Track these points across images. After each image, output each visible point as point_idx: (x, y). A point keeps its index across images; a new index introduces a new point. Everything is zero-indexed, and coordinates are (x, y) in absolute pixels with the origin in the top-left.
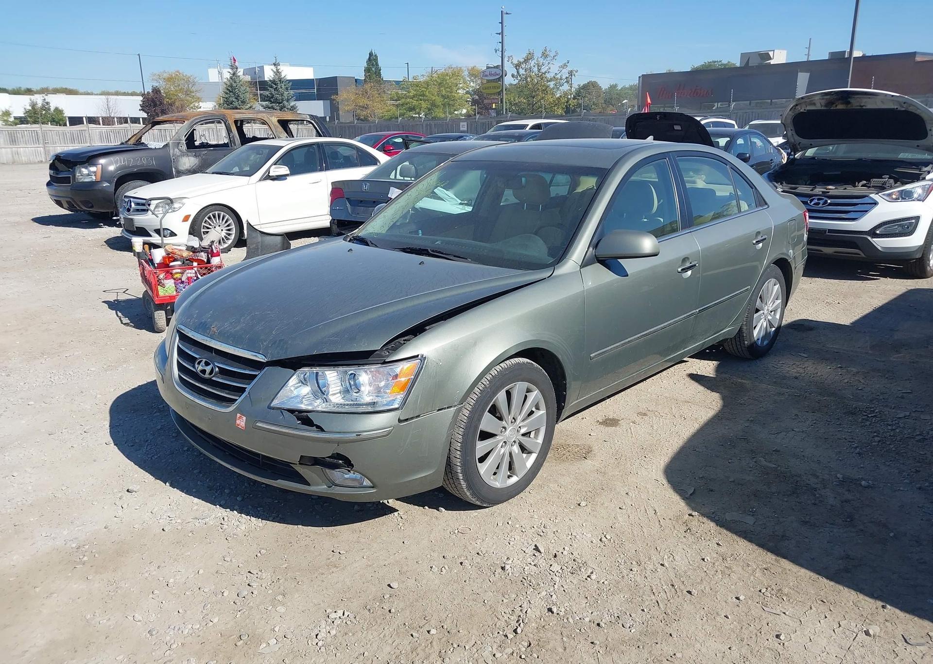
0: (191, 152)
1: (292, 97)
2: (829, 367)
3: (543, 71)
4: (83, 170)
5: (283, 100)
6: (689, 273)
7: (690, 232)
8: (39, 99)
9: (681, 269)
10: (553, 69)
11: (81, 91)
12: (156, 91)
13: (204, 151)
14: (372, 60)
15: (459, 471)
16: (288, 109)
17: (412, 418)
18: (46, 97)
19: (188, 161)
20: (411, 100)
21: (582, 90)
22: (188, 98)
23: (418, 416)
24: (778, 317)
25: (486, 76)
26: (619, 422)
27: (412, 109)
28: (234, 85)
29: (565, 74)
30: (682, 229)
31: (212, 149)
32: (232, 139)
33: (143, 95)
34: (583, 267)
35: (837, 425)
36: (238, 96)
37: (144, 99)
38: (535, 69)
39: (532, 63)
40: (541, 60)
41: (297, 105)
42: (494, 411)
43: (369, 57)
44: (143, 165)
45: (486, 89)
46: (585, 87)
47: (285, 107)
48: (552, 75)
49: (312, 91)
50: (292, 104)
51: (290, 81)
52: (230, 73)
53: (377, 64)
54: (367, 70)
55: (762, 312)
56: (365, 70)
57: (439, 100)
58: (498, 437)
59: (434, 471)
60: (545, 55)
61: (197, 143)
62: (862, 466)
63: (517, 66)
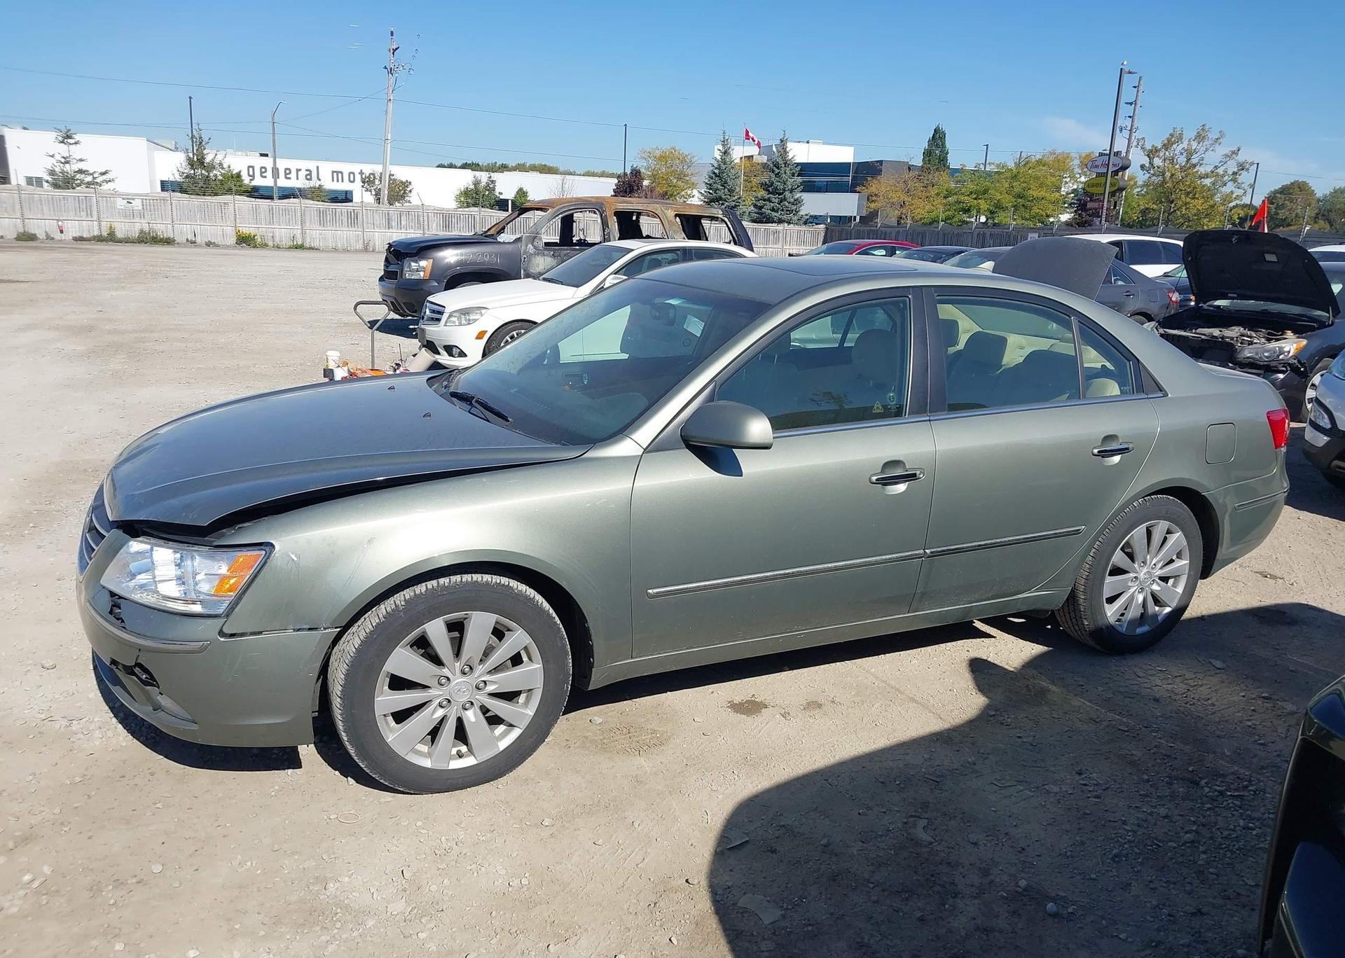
0: (548, 250)
1: (798, 186)
2: (1243, 694)
3: (1194, 161)
4: (413, 264)
5: (784, 190)
6: (901, 488)
7: (930, 420)
8: (483, 177)
9: (876, 478)
10: (1210, 159)
11: (562, 169)
12: (636, 173)
13: (567, 250)
14: (938, 138)
15: (341, 728)
16: (789, 203)
17: (242, 635)
18: (492, 174)
19: (542, 263)
20: (966, 197)
21: (1278, 195)
22: (680, 183)
23: (260, 633)
24: (1180, 590)
25: (1097, 167)
26: (763, 710)
27: (967, 211)
28: (723, 167)
29: (1232, 167)
30: (909, 414)
31: (577, 247)
32: (606, 237)
33: (619, 177)
34: (650, 452)
35: (1141, 795)
36: (726, 183)
37: (619, 182)
38: (1182, 160)
39: (1178, 148)
40: (1194, 145)
41: (802, 198)
42: (423, 645)
43: (934, 135)
44: (483, 263)
45: (1093, 186)
46: (1285, 190)
47: (785, 199)
48: (1209, 169)
49: (845, 179)
50: (798, 195)
51: (798, 164)
52: (720, 150)
53: (943, 145)
54: (928, 154)
55: (1132, 575)
56: (924, 153)
57: (1008, 200)
58: (430, 691)
59: (288, 719)
60: (1200, 137)
61: (575, 239)
62: (1093, 876)
63: (1151, 153)
